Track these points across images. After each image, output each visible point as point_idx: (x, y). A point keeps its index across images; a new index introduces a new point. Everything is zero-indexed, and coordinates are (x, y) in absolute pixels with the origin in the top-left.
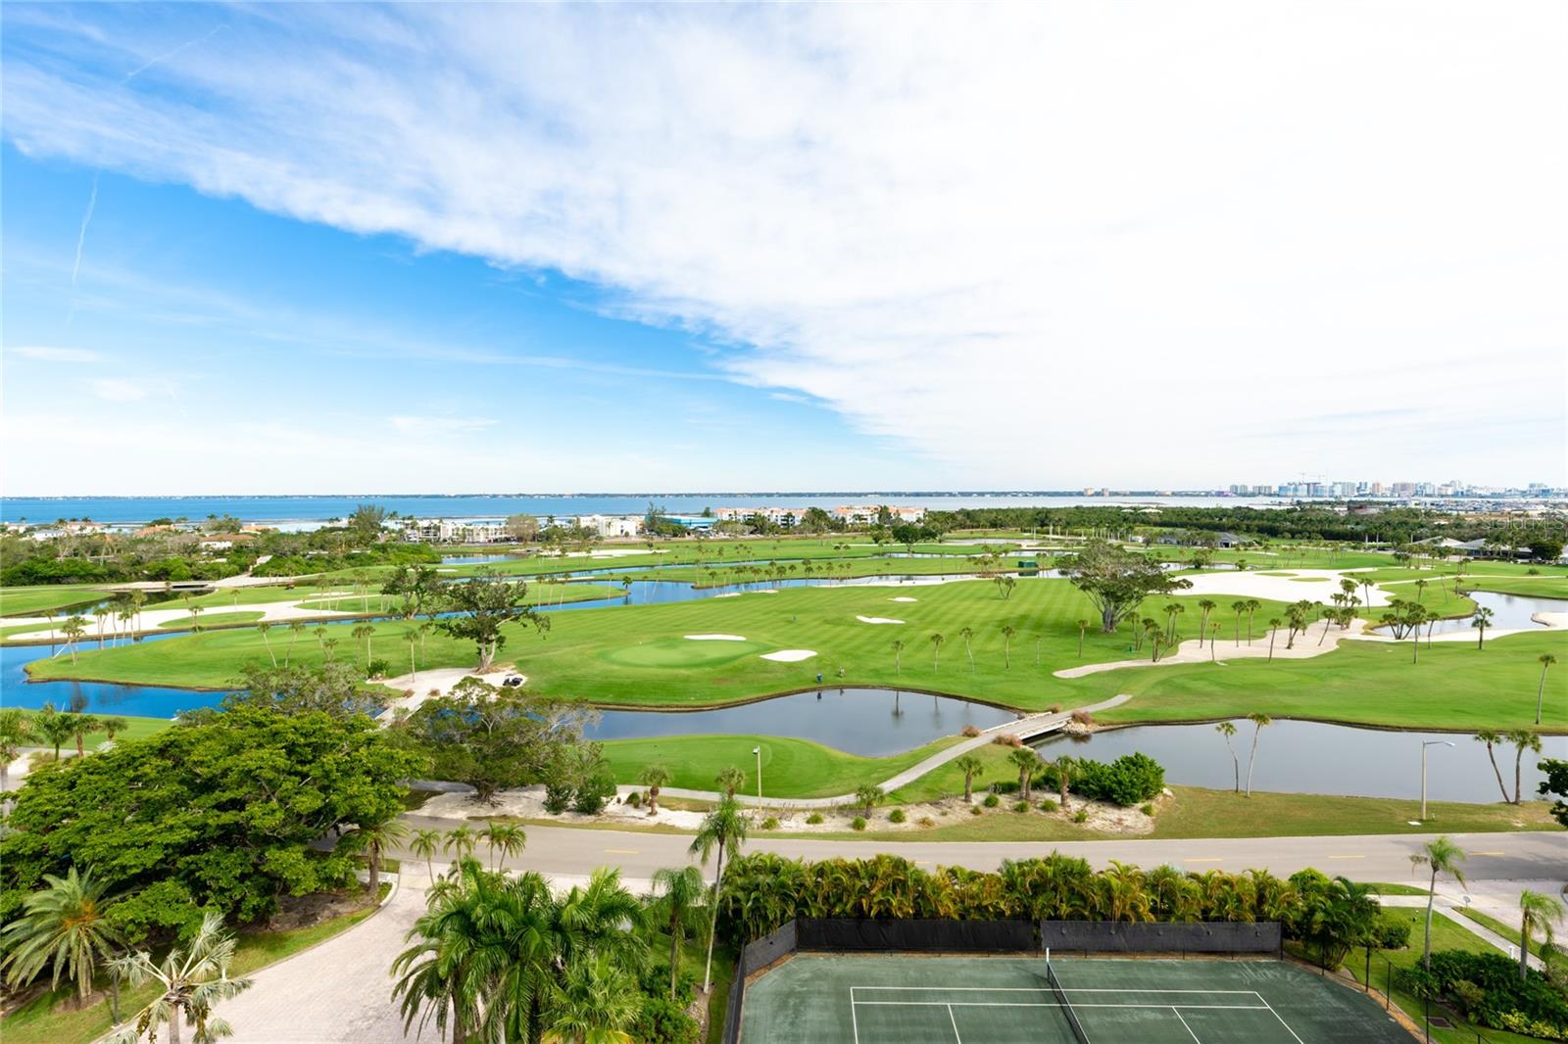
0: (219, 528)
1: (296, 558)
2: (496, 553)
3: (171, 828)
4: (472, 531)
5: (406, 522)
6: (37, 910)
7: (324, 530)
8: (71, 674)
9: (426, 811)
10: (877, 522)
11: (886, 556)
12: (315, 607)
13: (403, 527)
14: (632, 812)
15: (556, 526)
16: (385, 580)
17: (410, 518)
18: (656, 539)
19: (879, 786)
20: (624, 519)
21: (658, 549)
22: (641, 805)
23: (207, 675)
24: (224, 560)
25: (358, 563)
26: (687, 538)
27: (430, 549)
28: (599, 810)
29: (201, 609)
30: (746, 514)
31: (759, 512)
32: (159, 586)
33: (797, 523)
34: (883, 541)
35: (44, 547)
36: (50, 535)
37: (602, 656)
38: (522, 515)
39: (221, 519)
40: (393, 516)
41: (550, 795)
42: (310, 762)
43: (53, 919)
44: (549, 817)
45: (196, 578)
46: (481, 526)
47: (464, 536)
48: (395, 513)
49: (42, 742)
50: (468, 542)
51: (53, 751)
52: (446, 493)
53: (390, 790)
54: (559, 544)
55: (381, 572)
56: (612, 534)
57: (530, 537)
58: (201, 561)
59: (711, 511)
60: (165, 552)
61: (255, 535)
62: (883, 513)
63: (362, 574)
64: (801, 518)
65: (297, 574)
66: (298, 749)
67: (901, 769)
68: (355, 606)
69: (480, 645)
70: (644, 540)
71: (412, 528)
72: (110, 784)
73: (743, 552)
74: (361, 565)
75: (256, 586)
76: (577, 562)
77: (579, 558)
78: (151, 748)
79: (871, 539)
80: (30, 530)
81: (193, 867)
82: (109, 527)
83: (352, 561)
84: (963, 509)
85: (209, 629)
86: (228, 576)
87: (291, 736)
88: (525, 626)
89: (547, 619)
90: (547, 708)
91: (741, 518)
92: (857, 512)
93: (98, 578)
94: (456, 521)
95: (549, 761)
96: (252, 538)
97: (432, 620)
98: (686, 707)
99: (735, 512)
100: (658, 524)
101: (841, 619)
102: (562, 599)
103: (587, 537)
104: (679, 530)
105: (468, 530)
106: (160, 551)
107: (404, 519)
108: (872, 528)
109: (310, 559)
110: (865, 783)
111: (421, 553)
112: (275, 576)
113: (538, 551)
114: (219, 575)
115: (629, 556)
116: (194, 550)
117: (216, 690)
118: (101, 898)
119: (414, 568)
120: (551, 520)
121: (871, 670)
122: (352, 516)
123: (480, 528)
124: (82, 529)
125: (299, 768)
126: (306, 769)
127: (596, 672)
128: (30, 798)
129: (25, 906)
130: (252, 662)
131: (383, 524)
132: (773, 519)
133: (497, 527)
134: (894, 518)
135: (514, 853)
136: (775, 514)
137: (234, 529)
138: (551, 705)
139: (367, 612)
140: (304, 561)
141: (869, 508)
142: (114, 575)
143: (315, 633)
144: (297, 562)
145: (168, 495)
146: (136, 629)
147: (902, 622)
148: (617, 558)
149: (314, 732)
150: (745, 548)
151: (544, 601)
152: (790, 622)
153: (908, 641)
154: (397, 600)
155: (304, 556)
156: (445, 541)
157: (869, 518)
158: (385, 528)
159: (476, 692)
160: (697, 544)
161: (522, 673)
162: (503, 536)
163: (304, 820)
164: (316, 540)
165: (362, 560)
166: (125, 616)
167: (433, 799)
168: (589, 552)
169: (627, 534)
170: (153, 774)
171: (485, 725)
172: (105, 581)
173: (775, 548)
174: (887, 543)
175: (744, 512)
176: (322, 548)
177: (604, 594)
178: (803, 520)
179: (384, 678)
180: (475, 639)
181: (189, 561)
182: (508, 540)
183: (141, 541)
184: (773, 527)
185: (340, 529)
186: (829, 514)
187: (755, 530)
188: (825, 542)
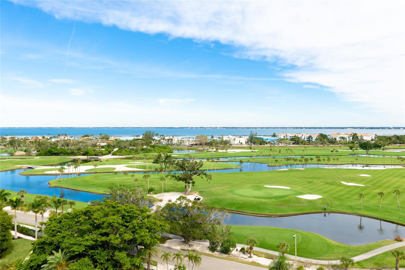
0: (102, 138)
1: (126, 149)
2: (192, 149)
3: (87, 240)
4: (184, 141)
5: (161, 137)
6: (50, 262)
7: (135, 140)
8: (60, 185)
9: (166, 245)
10: (351, 140)
11: (356, 156)
12: (131, 167)
13: (160, 139)
14: (242, 255)
15: (214, 140)
16: (154, 158)
17: (163, 136)
18: (253, 145)
19: (351, 258)
20: (240, 137)
21: (254, 149)
22: (246, 253)
23: (99, 188)
24: (104, 149)
25: (145, 152)
26: (266, 145)
27: (169, 147)
28: (229, 253)
29: (97, 166)
30: (291, 136)
31: (297, 135)
32: (85, 157)
33: (314, 140)
34: (354, 149)
35: (54, 143)
36: (56, 140)
37: (231, 191)
38: (202, 135)
39: (103, 135)
40: (157, 135)
41: (211, 244)
42: (129, 222)
43: (55, 265)
44: (210, 253)
45: (96, 155)
46: (187, 139)
47: (181, 142)
48: (157, 134)
49: (53, 207)
50: (182, 145)
51: (55, 210)
52: (175, 127)
53: (154, 235)
54: (215, 147)
55: (153, 155)
56: (236, 143)
57: (205, 144)
58: (97, 149)
59: (276, 134)
60: (87, 146)
61: (113, 141)
62: (355, 136)
63: (146, 156)
64: (315, 138)
65: (126, 155)
66: (125, 217)
67: (362, 252)
68: (144, 167)
69: (186, 184)
70: (248, 146)
71: (163, 139)
72: (71, 223)
73: (289, 152)
74: (146, 153)
75: (114, 159)
76: (222, 154)
77: (223, 152)
78: (82, 212)
79: (348, 148)
80: (51, 138)
81: (93, 254)
82: (72, 137)
83: (143, 151)
84: (395, 135)
85: (99, 173)
86: (105, 155)
87: (123, 212)
88: (202, 178)
89: (211, 176)
90: (210, 210)
91: (289, 138)
92: (341, 136)
93: (68, 154)
94: (178, 137)
95: (210, 231)
96: (113, 142)
97: (170, 174)
98: (264, 215)
99: (286, 135)
100: (254, 140)
101: (334, 183)
102: (216, 168)
103: (226, 144)
104: (262, 142)
105: (182, 140)
106: (85, 146)
107: (160, 136)
108: (349, 143)
109: (130, 150)
110: (345, 256)
111: (166, 149)
112: (119, 155)
113: (208, 149)
114: (103, 155)
115: (242, 152)
116: (95, 145)
117: (101, 194)
118: (67, 261)
119: (164, 154)
120: (212, 137)
121: (348, 206)
122: (143, 135)
123: (186, 140)
124: (64, 138)
125: (126, 224)
126: (128, 224)
127: (229, 198)
128: (49, 225)
129: (47, 260)
130: (112, 185)
131: (154, 138)
132: (303, 138)
133: (193, 139)
134: (360, 139)
135: (197, 265)
136: (304, 136)
137: (107, 139)
138: (211, 209)
139: (148, 170)
140: (128, 150)
141: (347, 134)
142: (73, 153)
143: (131, 176)
144: (126, 151)
145: (88, 127)
146: (78, 172)
147: (365, 186)
148: (237, 153)
149: (130, 212)
150: (291, 150)
151: (210, 169)
152: (310, 182)
153: (366, 194)
154: (158, 166)
155: (128, 149)
156: (174, 144)
157: (348, 138)
158: (154, 139)
159: (184, 202)
160: (270, 148)
161: (201, 196)
162: (195, 143)
163: (127, 243)
164: (133, 143)
165: (146, 151)
166: (76, 167)
167: (169, 240)
168: (226, 150)
169: (241, 143)
170: (82, 221)
171: (187, 215)
172: (70, 155)
173: (303, 151)
174: (356, 150)
175: (290, 135)
176: (134, 146)
177: (232, 167)
178: (317, 139)
179: (153, 194)
180: (184, 182)
181: (94, 149)
182: (196, 144)
183: (80, 142)
184: (303, 142)
185: (140, 139)
186: (328, 136)
187: (295, 143)
188: (326, 148)
